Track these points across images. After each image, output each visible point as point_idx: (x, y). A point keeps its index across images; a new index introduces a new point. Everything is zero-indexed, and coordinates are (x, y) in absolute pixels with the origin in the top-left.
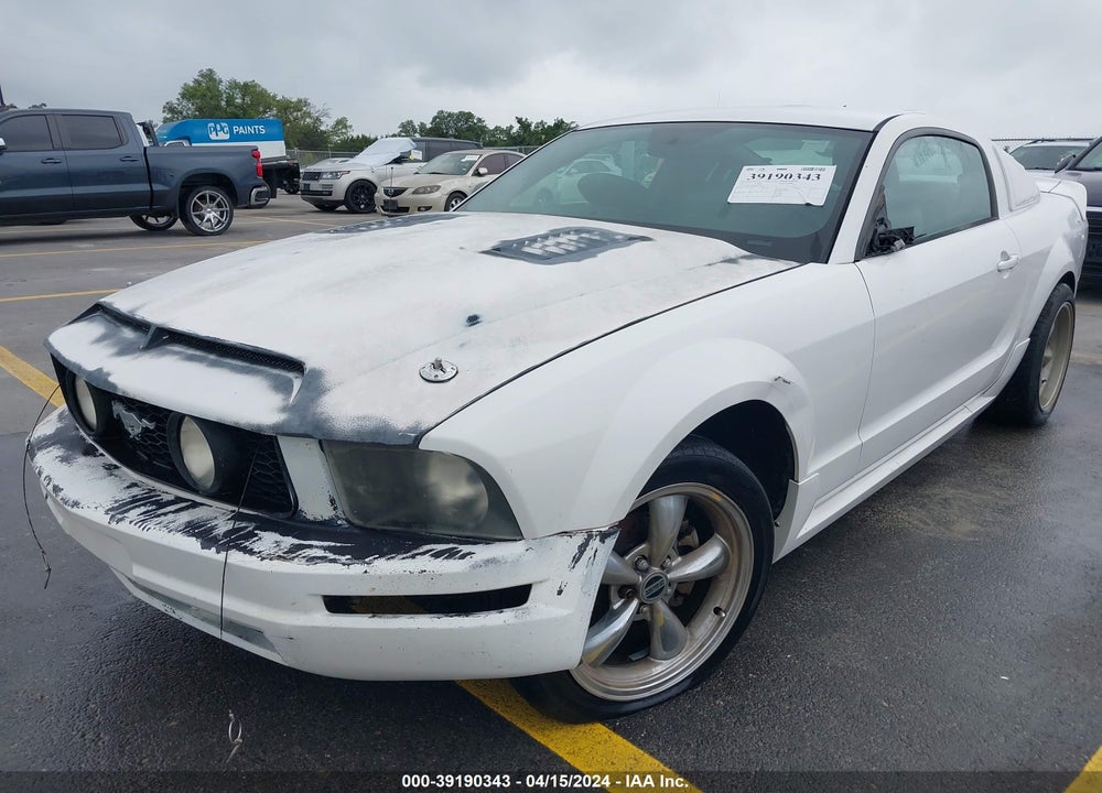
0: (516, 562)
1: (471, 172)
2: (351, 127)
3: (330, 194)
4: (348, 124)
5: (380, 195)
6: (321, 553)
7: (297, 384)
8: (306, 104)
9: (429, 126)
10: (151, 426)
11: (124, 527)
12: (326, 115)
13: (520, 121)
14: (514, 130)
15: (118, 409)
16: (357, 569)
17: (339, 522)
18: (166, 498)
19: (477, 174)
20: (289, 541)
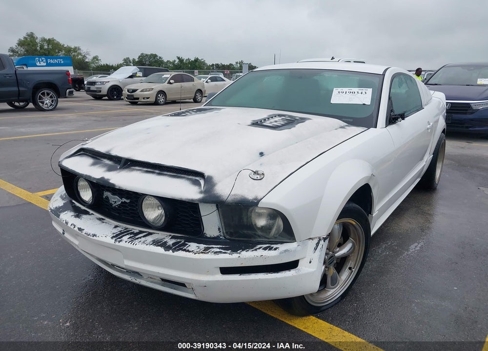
0: (295, 251)
1: (167, 82)
2: (100, 60)
3: (100, 91)
4: (99, 58)
5: (125, 92)
6: (218, 250)
7: (202, 182)
8: (79, 49)
9: (137, 60)
10: (128, 201)
11: (122, 244)
12: (88, 54)
13: (179, 58)
14: (176, 62)
15: (107, 194)
16: (235, 256)
17: (221, 237)
18: (136, 231)
19: (169, 83)
20: (202, 246)
